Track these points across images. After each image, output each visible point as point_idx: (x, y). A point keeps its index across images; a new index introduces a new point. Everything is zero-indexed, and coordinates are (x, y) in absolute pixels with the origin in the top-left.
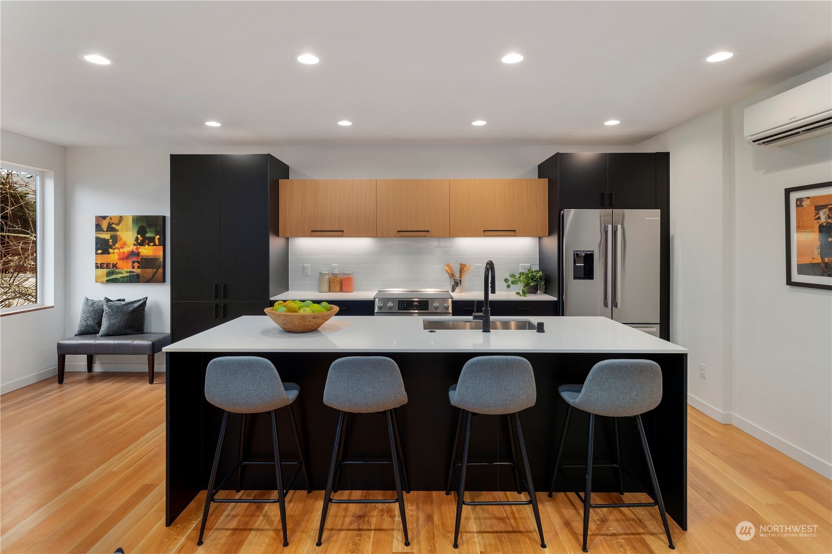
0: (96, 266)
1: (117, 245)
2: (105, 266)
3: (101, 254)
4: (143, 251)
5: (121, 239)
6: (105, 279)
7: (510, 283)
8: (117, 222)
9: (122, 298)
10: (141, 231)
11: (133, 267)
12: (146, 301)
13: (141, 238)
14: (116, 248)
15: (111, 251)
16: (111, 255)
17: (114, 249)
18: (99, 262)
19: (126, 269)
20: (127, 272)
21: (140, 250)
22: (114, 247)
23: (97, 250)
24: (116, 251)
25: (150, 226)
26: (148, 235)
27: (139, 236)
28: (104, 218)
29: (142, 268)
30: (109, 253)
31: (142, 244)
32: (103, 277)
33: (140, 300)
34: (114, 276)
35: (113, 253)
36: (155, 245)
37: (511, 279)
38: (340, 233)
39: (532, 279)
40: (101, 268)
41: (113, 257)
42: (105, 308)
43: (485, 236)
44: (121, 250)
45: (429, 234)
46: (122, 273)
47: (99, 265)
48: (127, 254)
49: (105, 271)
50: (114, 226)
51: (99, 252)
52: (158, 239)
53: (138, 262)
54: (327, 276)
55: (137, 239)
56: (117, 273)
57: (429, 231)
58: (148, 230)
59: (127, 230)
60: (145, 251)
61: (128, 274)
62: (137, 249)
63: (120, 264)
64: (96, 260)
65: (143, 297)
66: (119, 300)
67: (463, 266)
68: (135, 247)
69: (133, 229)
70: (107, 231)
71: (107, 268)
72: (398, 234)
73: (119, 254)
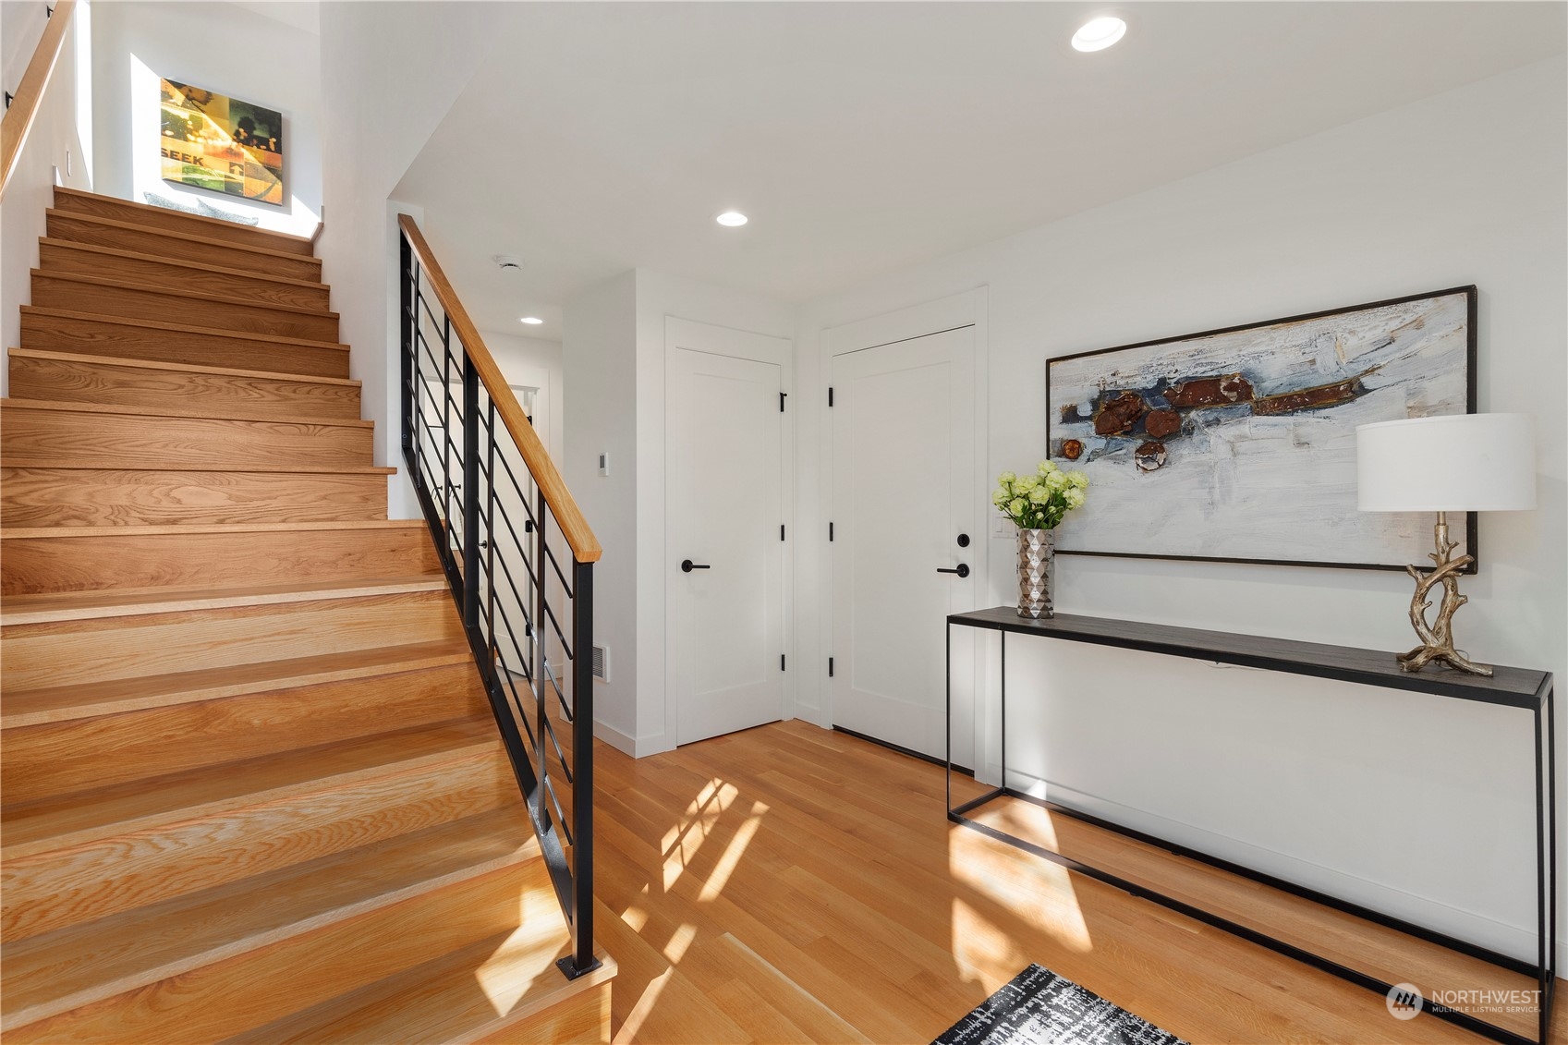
0: (162, 152)
1: (201, 132)
2: (180, 156)
3: (172, 137)
5: (209, 126)
6: (179, 175)
8: (202, 99)
10: (246, 124)
11: (232, 171)
13: (246, 135)
14: (200, 136)
15: (189, 136)
16: (191, 144)
17: (196, 137)
18: (169, 148)
19: (218, 170)
22: (197, 134)
23: (164, 129)
24: (199, 140)
25: (261, 122)
26: (256, 133)
27: (241, 130)
28: (178, 85)
30: (186, 140)
31: (246, 143)
32: (173, 173)
34: (197, 176)
35: (195, 142)
36: (268, 149)
40: (172, 157)
41: (195, 147)
44: (210, 142)
46: (211, 174)
47: (168, 152)
48: (219, 150)
49: (180, 164)
50: (197, 102)
51: (168, 133)
52: (274, 143)
55: (237, 133)
56: (202, 172)
58: (257, 125)
59: (218, 115)
60: (254, 155)
61: (223, 179)
63: (207, 160)
64: (162, 143)
68: (234, 144)
71: (183, 161)
73: (205, 146)
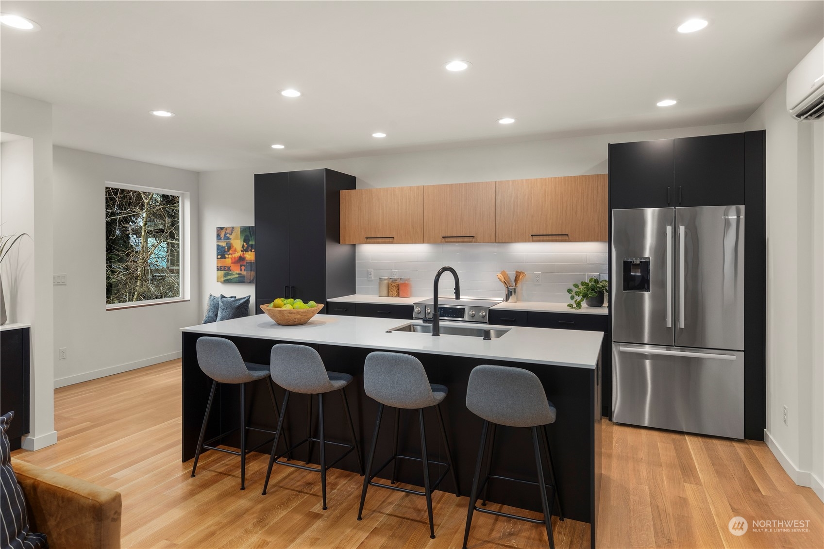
0: (217, 268)
1: (230, 252)
2: (223, 268)
3: (220, 258)
4: (247, 256)
5: (233, 246)
6: (223, 279)
7: (573, 294)
8: (230, 232)
9: (234, 295)
10: (246, 240)
11: (241, 270)
12: (249, 298)
13: (246, 246)
14: (230, 254)
15: (226, 256)
16: (227, 259)
17: (228, 255)
18: (219, 265)
19: (236, 271)
20: (237, 274)
21: (245, 255)
22: (229, 253)
23: (217, 256)
24: (230, 256)
26: (250, 243)
27: (245, 244)
28: (222, 229)
29: (247, 271)
30: (225, 258)
31: (246, 250)
32: (221, 278)
33: (245, 298)
34: (229, 277)
35: (228, 258)
37: (575, 289)
38: (391, 240)
39: (593, 290)
40: (220, 270)
41: (228, 261)
42: (220, 303)
43: (534, 241)
44: (233, 256)
45: (474, 240)
46: (233, 275)
47: (219, 268)
48: (237, 259)
49: (222, 273)
50: (228, 235)
51: (219, 257)
53: (244, 265)
54: (386, 281)
55: (243, 245)
56: (230, 275)
57: (473, 237)
58: (251, 238)
59: (236, 239)
60: (249, 257)
61: (237, 276)
62: (243, 254)
63: (232, 267)
64: (217, 263)
65: (247, 296)
66: (232, 297)
67: (518, 274)
68: (242, 253)
69: (241, 238)
70: (224, 239)
71: (224, 270)
72: (443, 240)
73: (232, 259)
